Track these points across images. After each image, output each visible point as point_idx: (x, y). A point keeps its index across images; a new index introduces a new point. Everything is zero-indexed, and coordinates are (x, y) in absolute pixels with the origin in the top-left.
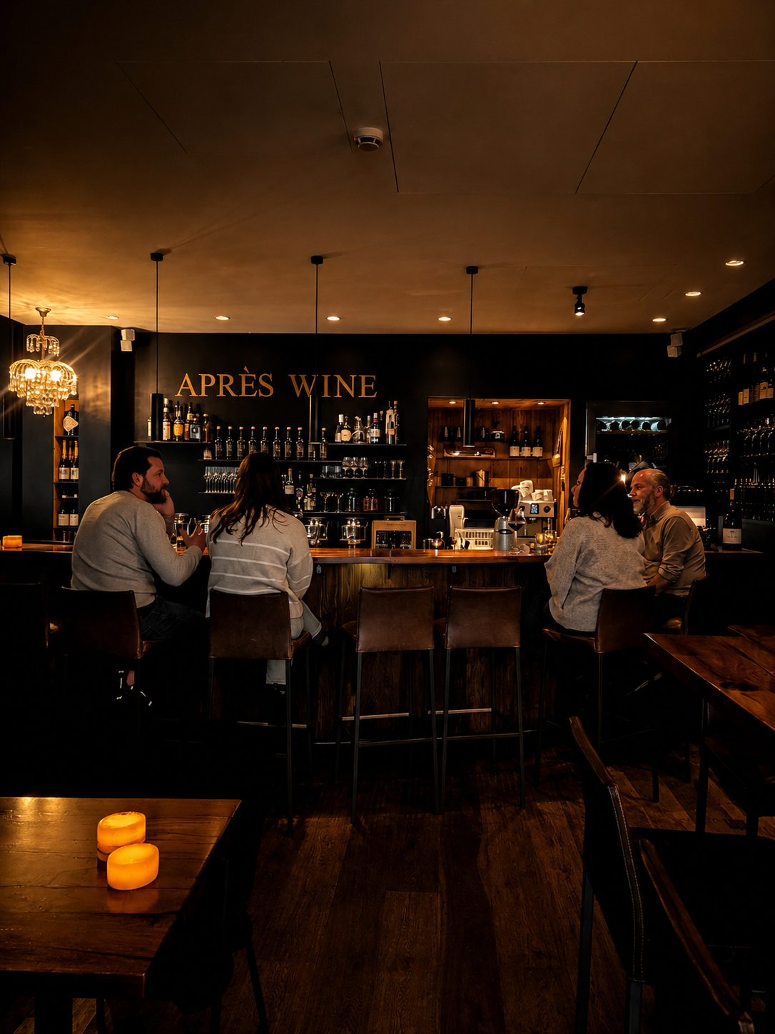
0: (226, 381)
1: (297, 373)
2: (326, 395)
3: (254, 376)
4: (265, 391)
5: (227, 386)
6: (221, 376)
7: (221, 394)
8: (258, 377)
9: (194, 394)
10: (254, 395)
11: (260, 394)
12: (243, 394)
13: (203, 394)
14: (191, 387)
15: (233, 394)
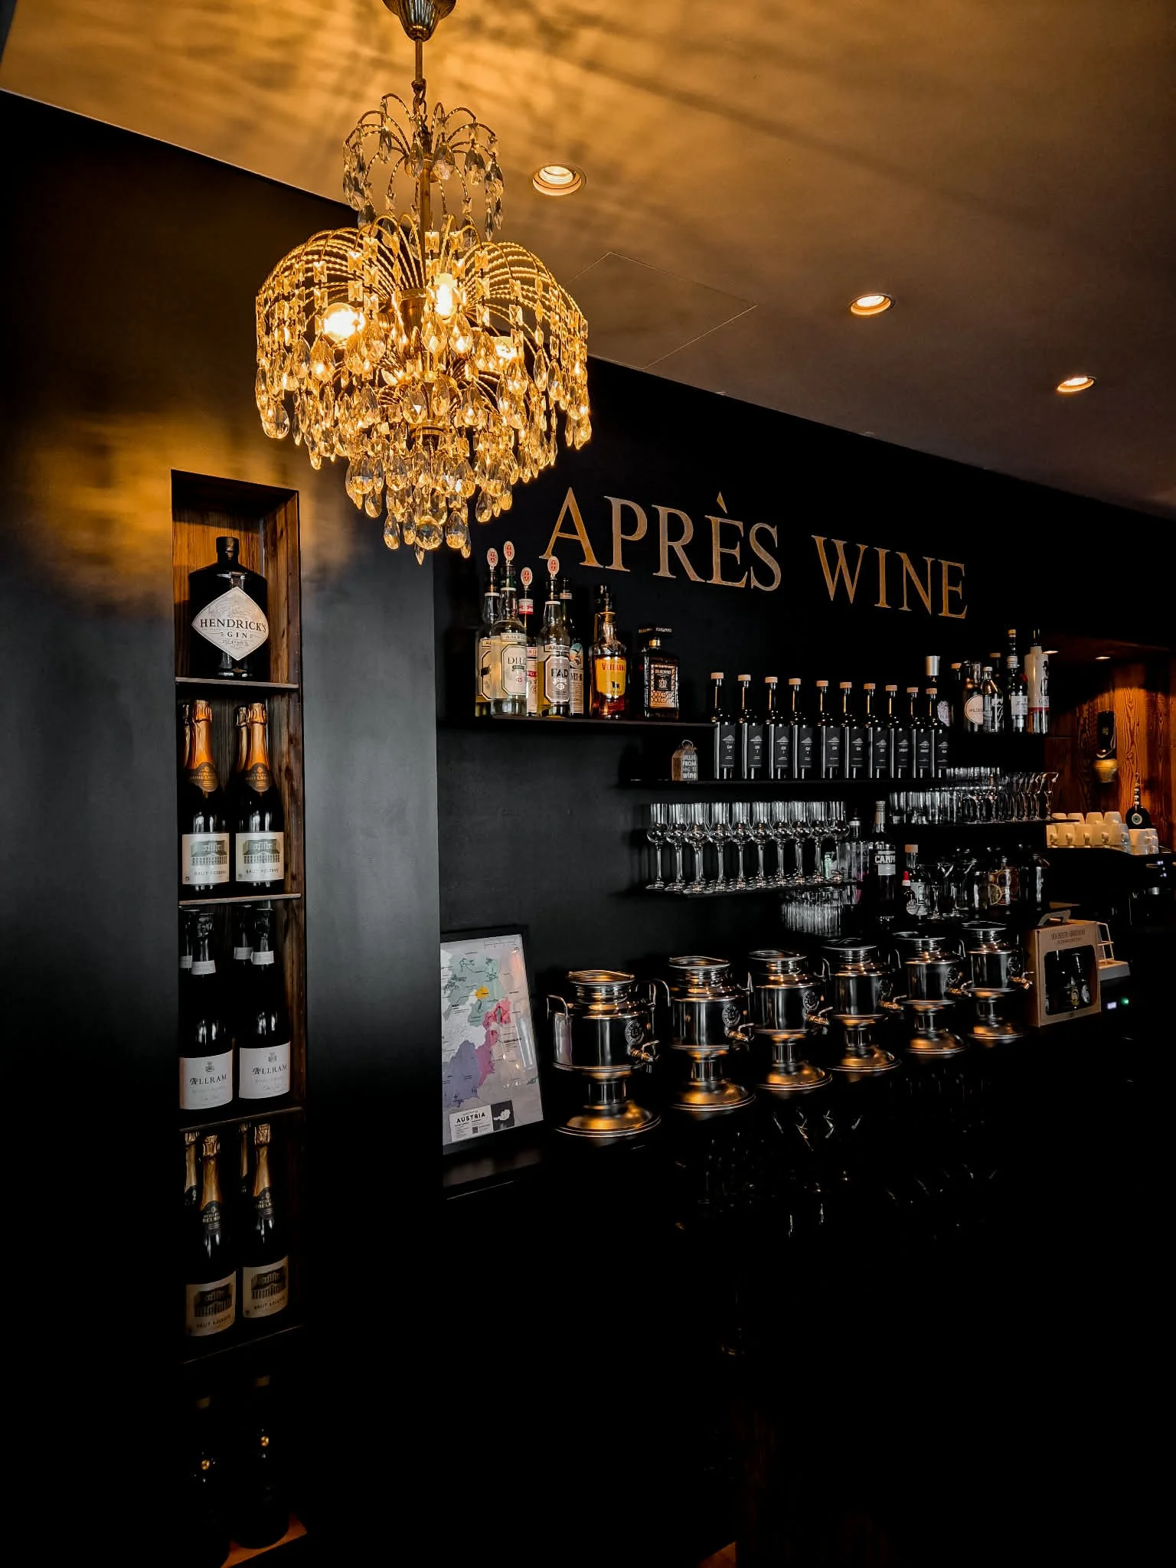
0: (676, 531)
1: (830, 534)
2: (882, 603)
3: (739, 524)
4: (766, 576)
5: (677, 546)
6: (663, 512)
7: (664, 572)
8: (747, 530)
9: (591, 561)
10: (741, 584)
11: (755, 583)
12: (717, 579)
13: (617, 565)
14: (583, 538)
15: (693, 576)
